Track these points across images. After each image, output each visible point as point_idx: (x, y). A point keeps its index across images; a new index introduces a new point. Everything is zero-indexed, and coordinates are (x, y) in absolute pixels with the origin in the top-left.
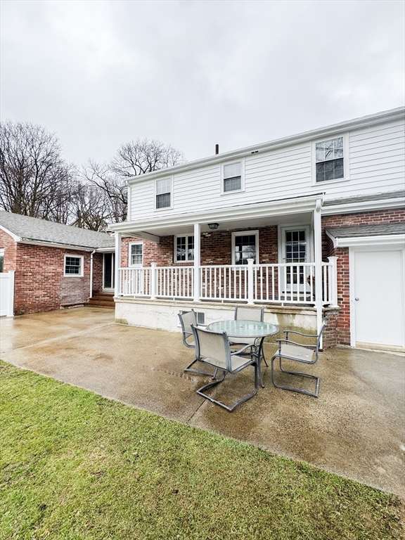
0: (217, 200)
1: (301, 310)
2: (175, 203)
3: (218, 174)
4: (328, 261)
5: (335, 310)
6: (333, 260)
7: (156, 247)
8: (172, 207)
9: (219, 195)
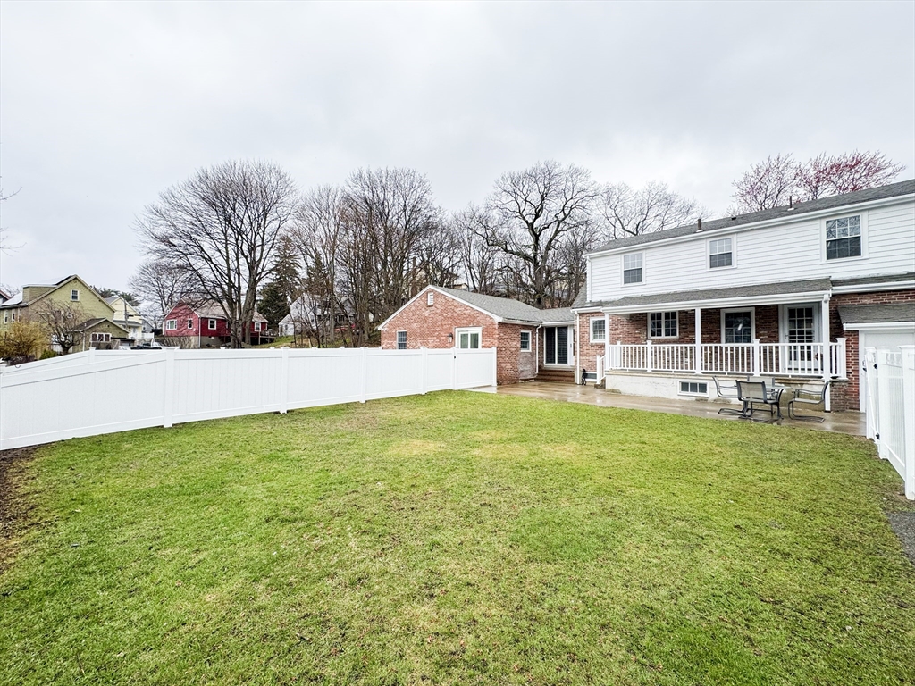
0: (702, 276)
1: (809, 381)
2: (648, 278)
3: (701, 251)
4: (837, 341)
5: (843, 381)
6: (842, 341)
7: (625, 322)
8: (644, 282)
9: (704, 271)
